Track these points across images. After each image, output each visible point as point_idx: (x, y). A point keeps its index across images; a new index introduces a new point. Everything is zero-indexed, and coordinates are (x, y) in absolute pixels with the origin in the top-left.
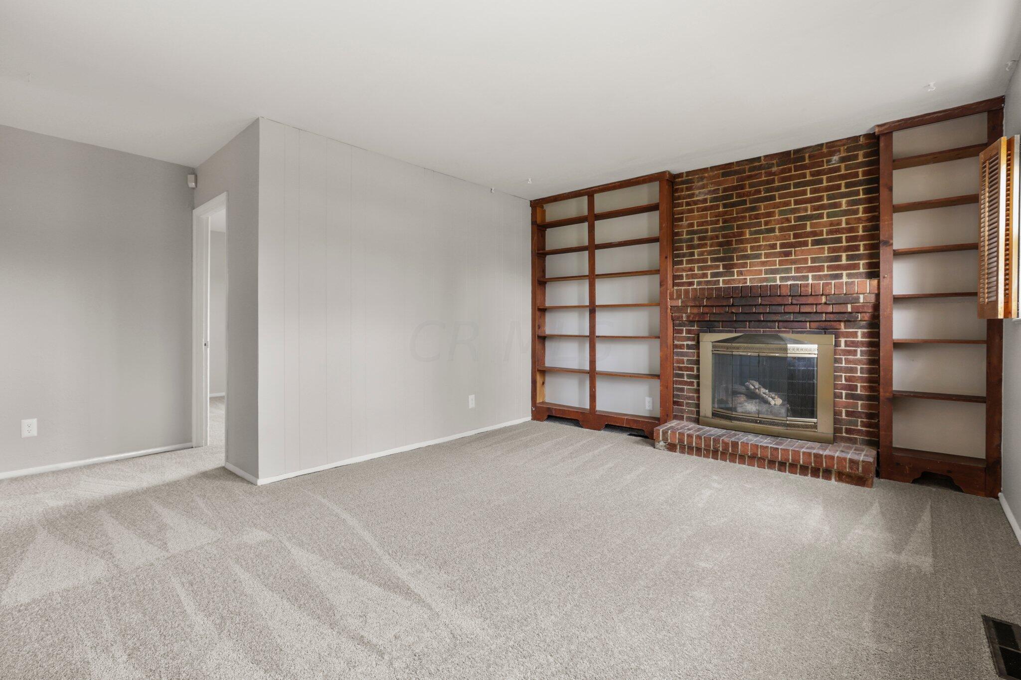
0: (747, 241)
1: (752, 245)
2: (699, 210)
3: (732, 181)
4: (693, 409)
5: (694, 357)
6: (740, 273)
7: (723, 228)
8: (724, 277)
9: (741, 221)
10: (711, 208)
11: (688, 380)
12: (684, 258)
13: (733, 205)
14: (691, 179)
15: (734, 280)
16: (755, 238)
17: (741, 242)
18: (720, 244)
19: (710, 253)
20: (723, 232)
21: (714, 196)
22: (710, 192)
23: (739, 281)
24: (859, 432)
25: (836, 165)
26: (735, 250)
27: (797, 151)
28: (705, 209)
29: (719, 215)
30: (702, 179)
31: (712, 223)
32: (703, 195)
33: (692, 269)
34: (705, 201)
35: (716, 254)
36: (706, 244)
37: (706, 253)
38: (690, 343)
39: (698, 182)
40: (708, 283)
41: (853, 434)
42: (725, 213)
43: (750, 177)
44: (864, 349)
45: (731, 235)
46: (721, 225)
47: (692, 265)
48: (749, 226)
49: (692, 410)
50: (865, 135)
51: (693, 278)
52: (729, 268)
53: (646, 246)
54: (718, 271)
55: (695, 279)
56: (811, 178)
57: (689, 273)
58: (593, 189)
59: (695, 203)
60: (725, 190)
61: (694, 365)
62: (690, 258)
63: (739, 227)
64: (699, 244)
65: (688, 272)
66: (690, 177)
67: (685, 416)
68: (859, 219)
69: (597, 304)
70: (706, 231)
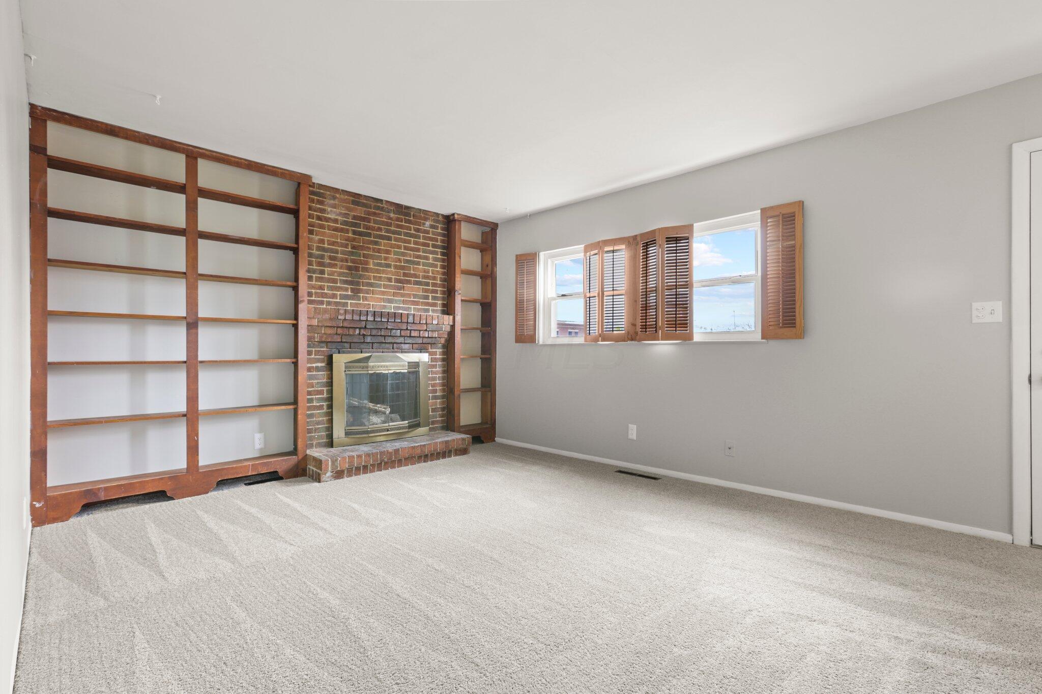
0: (371, 270)
1: (375, 275)
2: (329, 228)
3: (360, 211)
4: (323, 433)
5: (324, 380)
6: (365, 299)
7: (352, 253)
8: (352, 300)
9: (366, 251)
10: (342, 230)
11: (318, 404)
12: (314, 274)
13: (360, 234)
14: (322, 193)
15: (360, 304)
16: (377, 269)
17: (366, 270)
18: (349, 268)
19: (340, 274)
20: (352, 257)
21: (344, 219)
22: (340, 214)
23: (365, 305)
24: (437, 422)
25: (427, 229)
26: (361, 277)
27: (408, 208)
28: (336, 229)
29: (348, 239)
30: (334, 198)
31: (342, 245)
32: (334, 215)
33: (321, 288)
34: (336, 221)
35: (345, 277)
36: (336, 265)
37: (336, 274)
38: (319, 365)
39: (330, 199)
40: (337, 304)
41: (435, 424)
42: (354, 240)
43: (375, 214)
44: (440, 363)
45: (358, 261)
46: (350, 249)
47: (322, 284)
48: (372, 257)
49: (322, 435)
50: (443, 215)
51: (323, 297)
52: (356, 292)
53: (255, 249)
54: (347, 293)
55: (325, 298)
56: (414, 232)
57: (318, 291)
58: (200, 151)
59: (327, 220)
60: (354, 217)
61: (324, 387)
62: (320, 276)
63: (365, 256)
64: (329, 263)
65: (317, 289)
66: (322, 191)
67: (314, 443)
68: (438, 271)
69: (200, 315)
70: (337, 252)
